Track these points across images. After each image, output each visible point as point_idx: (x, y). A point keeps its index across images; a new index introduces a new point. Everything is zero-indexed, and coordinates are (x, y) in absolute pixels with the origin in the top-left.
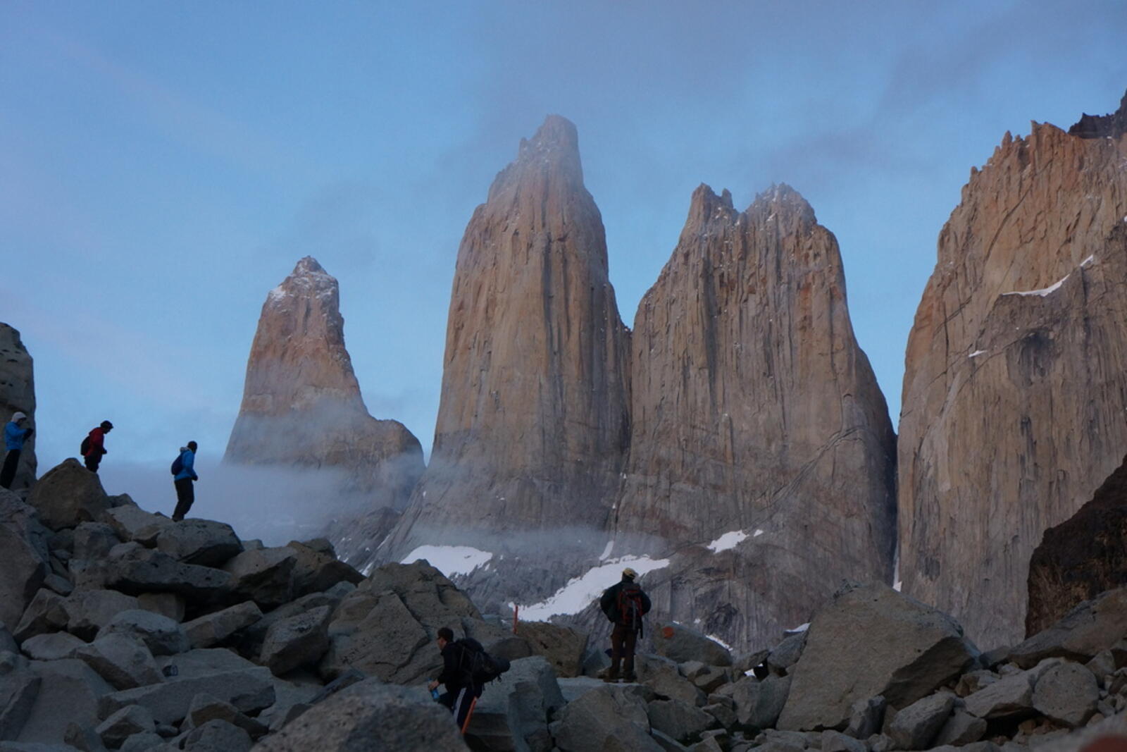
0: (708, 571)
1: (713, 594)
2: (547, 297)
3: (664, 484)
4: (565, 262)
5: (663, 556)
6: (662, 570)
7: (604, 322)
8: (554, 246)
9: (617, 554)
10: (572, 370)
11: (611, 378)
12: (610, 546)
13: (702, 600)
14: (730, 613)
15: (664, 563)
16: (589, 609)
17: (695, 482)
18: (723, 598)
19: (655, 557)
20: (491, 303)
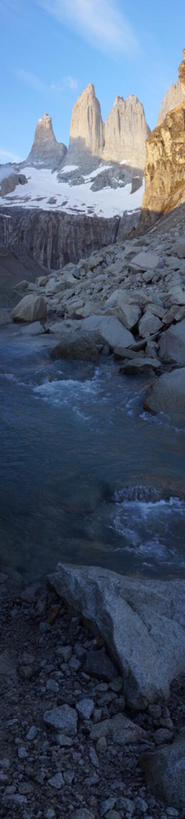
0: (119, 168)
1: (120, 172)
2: (89, 118)
3: (111, 152)
4: (92, 111)
5: (111, 165)
6: (111, 168)
7: (99, 122)
8: (90, 109)
9: (103, 165)
10: (94, 131)
11: (101, 133)
12: (101, 165)
13: (118, 174)
14: (124, 176)
15: (111, 167)
16: (97, 177)
17: (117, 151)
18: (122, 173)
19: (110, 166)
20: (78, 120)
